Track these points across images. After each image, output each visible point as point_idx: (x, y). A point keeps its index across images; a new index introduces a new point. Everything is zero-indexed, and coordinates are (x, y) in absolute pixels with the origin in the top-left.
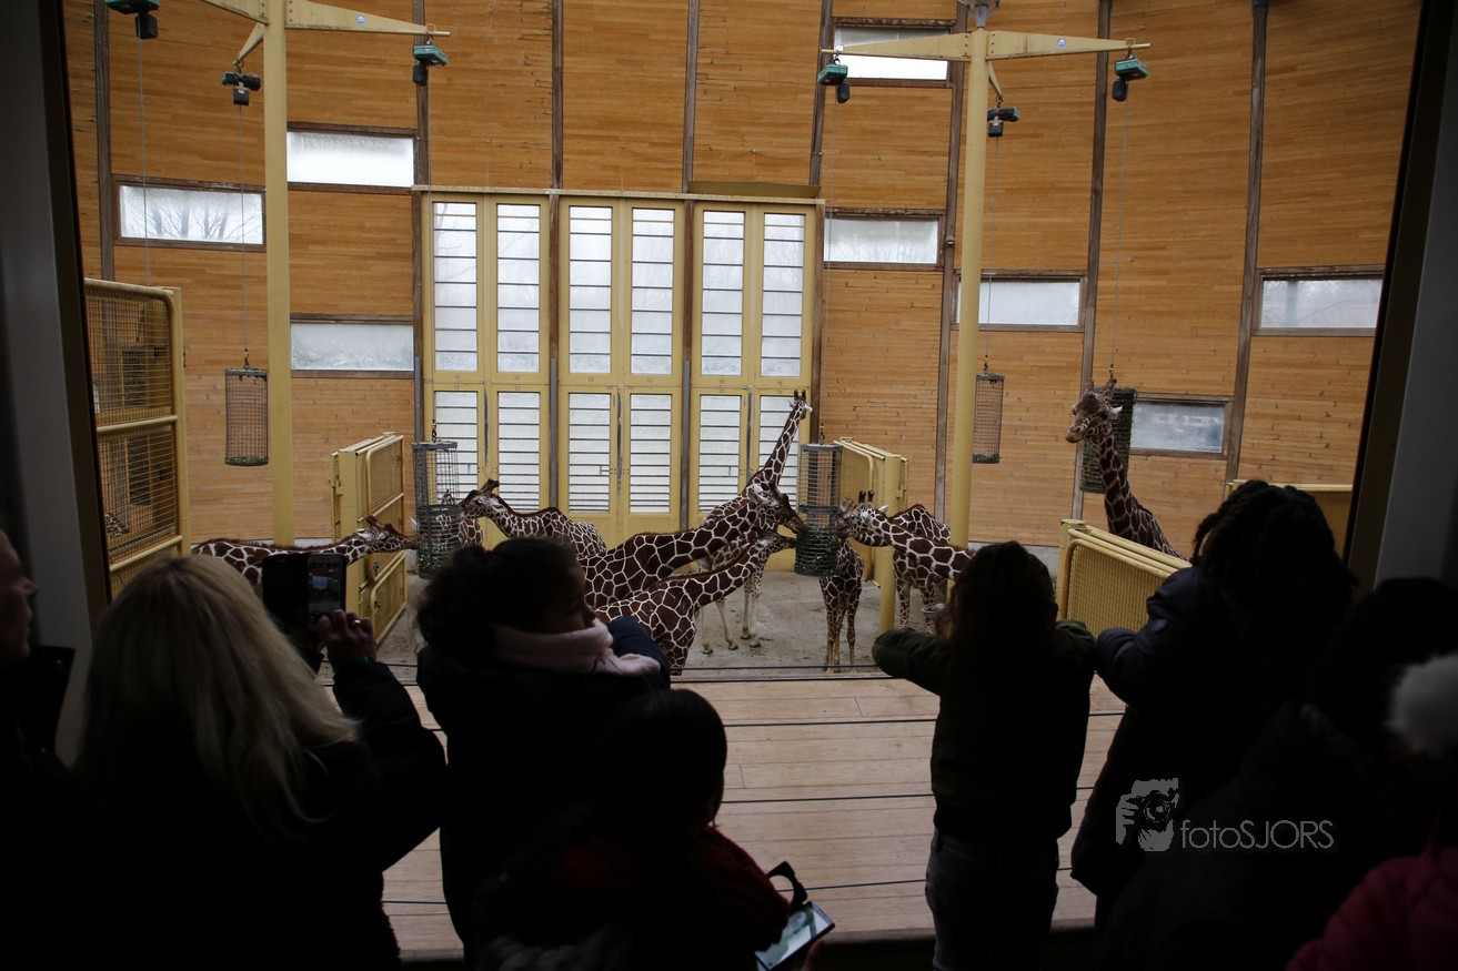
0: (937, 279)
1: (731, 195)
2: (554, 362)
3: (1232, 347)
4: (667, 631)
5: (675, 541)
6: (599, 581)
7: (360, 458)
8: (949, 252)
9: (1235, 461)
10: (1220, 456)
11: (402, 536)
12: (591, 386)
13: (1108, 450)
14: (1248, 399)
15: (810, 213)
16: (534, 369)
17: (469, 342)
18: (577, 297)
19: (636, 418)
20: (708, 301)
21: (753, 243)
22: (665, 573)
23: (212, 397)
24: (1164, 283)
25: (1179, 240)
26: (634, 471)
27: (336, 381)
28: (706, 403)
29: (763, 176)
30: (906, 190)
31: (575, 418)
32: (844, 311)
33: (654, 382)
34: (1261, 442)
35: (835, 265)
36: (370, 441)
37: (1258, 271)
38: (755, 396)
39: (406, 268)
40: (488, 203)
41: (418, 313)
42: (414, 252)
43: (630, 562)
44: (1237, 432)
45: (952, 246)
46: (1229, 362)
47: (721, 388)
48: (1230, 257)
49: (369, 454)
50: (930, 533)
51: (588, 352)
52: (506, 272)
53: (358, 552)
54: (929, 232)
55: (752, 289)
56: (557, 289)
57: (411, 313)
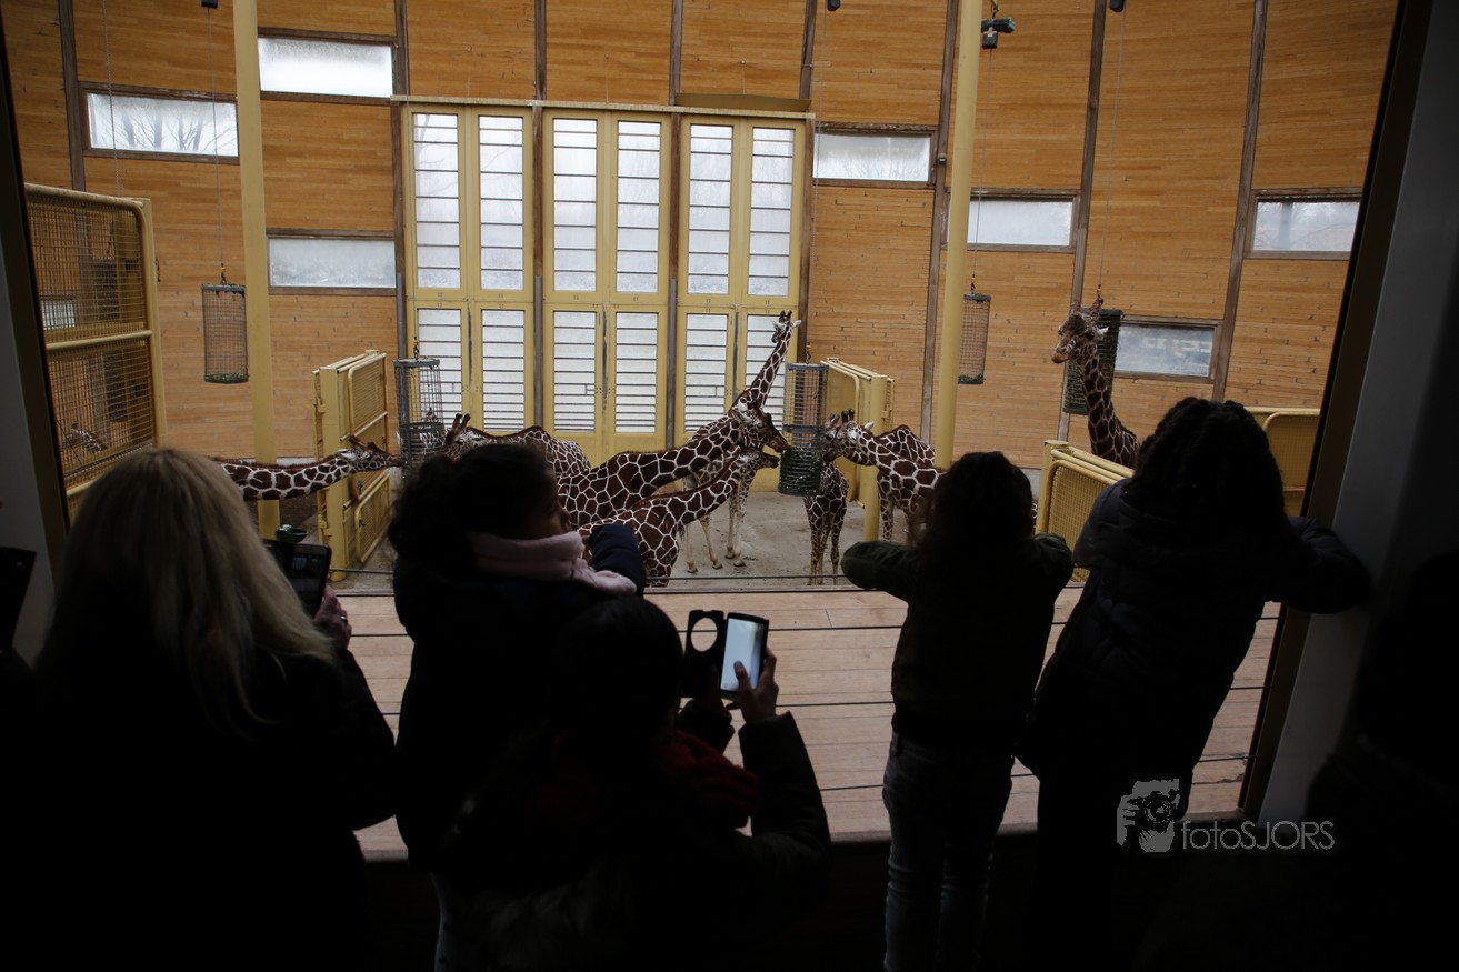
0: (928, 197)
1: (719, 108)
2: (538, 280)
3: (1224, 270)
4: (650, 549)
5: (658, 460)
6: (582, 499)
7: (342, 376)
8: (940, 169)
9: (1222, 385)
10: (1207, 380)
11: (386, 454)
12: (576, 304)
13: (1093, 371)
14: (1237, 323)
15: (800, 128)
16: (518, 286)
17: (453, 258)
18: (561, 213)
19: (621, 337)
20: (695, 218)
21: (741, 158)
22: (648, 492)
23: (191, 314)
24: (1158, 204)
25: (1173, 158)
26: (620, 390)
27: (317, 298)
28: (693, 322)
29: (751, 89)
30: (898, 104)
31: (560, 336)
32: (832, 229)
33: (640, 300)
34: (1250, 366)
35: (825, 182)
36: (352, 359)
37: (1253, 193)
38: (742, 315)
39: (386, 181)
40: (469, 115)
41: (399, 229)
42: (394, 166)
43: (614, 480)
44: (1224, 355)
45: (944, 164)
46: (1220, 285)
47: (708, 307)
48: (1225, 177)
49: (350, 372)
50: (914, 454)
51: (573, 269)
52: (488, 186)
53: (342, 472)
54: (922, 148)
55: (740, 205)
56: (541, 204)
57: (392, 229)
